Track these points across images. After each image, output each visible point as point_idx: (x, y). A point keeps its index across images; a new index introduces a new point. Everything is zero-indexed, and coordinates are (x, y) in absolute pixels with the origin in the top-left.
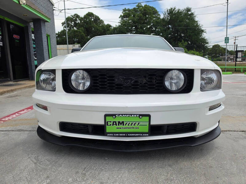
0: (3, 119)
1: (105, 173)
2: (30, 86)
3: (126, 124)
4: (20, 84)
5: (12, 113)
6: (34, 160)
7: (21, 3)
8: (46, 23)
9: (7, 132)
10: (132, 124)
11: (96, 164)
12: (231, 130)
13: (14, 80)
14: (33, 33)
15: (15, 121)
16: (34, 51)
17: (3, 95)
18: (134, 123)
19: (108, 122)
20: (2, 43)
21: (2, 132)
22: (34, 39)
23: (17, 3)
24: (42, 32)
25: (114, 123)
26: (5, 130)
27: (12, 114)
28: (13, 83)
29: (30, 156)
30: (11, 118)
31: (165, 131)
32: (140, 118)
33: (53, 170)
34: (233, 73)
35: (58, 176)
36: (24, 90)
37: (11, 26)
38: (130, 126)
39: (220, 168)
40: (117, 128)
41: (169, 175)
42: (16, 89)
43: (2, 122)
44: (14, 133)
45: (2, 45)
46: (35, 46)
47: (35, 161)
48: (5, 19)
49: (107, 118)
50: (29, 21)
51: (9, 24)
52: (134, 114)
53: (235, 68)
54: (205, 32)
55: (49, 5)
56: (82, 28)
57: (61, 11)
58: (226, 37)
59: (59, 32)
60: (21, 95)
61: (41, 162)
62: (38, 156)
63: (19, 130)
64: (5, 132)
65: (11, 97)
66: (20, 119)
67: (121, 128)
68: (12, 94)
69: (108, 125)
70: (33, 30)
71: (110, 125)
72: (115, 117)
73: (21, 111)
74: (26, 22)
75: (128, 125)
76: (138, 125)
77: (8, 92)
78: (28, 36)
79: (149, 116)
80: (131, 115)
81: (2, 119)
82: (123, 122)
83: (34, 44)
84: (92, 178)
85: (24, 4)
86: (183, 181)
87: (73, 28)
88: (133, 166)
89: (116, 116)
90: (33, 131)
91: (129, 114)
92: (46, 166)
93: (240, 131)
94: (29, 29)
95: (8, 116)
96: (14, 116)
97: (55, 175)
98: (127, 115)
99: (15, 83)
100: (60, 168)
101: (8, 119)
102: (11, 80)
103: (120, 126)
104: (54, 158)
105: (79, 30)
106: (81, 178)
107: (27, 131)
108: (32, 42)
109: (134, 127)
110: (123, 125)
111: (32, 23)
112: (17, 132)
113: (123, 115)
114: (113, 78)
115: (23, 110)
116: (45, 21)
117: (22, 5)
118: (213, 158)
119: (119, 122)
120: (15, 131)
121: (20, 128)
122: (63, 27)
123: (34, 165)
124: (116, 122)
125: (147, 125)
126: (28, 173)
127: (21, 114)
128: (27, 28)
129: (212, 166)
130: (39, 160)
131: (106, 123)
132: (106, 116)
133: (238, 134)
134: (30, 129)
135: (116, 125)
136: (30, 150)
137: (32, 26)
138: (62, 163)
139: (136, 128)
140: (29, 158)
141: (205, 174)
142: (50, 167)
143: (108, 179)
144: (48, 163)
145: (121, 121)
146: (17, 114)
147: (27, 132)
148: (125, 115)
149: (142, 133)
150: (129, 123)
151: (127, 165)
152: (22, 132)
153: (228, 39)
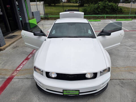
6: (37, 98)
16: (19, 12)
27: (20, 65)
30: (20, 68)
46: (19, 9)
60: (19, 46)
65: (14, 48)
66: (24, 69)
81: (17, 69)
95: (19, 67)
101: (20, 69)
108: (17, 7)
121: (27, 77)
134: (31, 78)
140: (36, 97)
147: (30, 80)
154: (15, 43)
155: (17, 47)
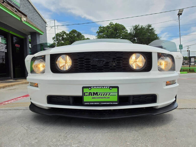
0: (4, 103)
1: (82, 136)
2: (26, 82)
3: (99, 94)
4: (18, 81)
5: (11, 99)
7: (22, 20)
8: (40, 35)
9: (6, 111)
10: (104, 94)
11: (76, 130)
12: (188, 108)
13: (14, 78)
14: (30, 43)
15: (12, 104)
17: (5, 88)
18: (106, 93)
19: (85, 93)
20: (6, 50)
21: (2, 111)
22: (31, 47)
23: (20, 21)
24: (37, 42)
25: (90, 94)
26: (4, 109)
28: (13, 81)
29: (23, 125)
31: (131, 102)
32: (110, 89)
33: (40, 134)
34: (188, 73)
35: (45, 138)
36: (21, 86)
37: (14, 38)
38: (102, 96)
39: (178, 132)
40: (92, 98)
41: (136, 137)
42: (15, 84)
43: (3, 105)
44: (11, 111)
45: (6, 51)
47: (27, 128)
48: (10, 32)
49: (84, 89)
50: (27, 34)
51: (12, 36)
52: (106, 86)
53: (190, 69)
54: (163, 42)
55: (43, 23)
56: (68, 41)
57: (52, 27)
58: (180, 44)
59: (50, 45)
60: (18, 89)
61: (32, 129)
62: (29, 126)
63: (15, 110)
64: (5, 111)
67: (95, 98)
68: (11, 88)
69: (85, 95)
70: (30, 41)
71: (87, 95)
72: (91, 89)
73: (18, 98)
74: (25, 35)
75: (101, 95)
76: (109, 95)
77: (9, 86)
78: (26, 45)
79: (118, 87)
80: (103, 87)
82: (97, 93)
83: (30, 51)
84: (72, 139)
85: (25, 21)
86: (147, 140)
87: (61, 41)
88: (106, 131)
89: (92, 87)
90: (26, 110)
91: (102, 86)
92: (36, 131)
93: (195, 109)
94: (27, 40)
96: (12, 101)
97: (42, 137)
98: (100, 87)
99: (14, 81)
100: (47, 133)
101: (8, 103)
102: (11, 79)
103: (95, 96)
104: (42, 126)
105: (66, 42)
106: (63, 139)
107: (22, 110)
109: (106, 97)
110: (97, 95)
111: (30, 36)
112: (14, 111)
113: (97, 87)
114: (89, 61)
115: (20, 97)
116: (39, 34)
117: (23, 22)
118: (172, 126)
119: (94, 93)
120: (12, 110)
122: (53, 41)
123: (25, 131)
124: (91, 93)
125: (116, 95)
126: (21, 136)
127: (18, 100)
128: (26, 39)
129: (172, 131)
130: (30, 128)
131: (84, 94)
132: (83, 88)
133: (193, 110)
135: (92, 95)
136: (23, 122)
137: (30, 38)
138: (48, 130)
139: (108, 98)
141: (165, 136)
142: (38, 132)
143: (85, 139)
144: (37, 129)
145: (95, 92)
146: (14, 100)
148: (98, 87)
149: (112, 102)
150: (102, 94)
151: (101, 130)
152: (18, 111)
153: (182, 46)
154: (14, 87)
155: (15, 89)
